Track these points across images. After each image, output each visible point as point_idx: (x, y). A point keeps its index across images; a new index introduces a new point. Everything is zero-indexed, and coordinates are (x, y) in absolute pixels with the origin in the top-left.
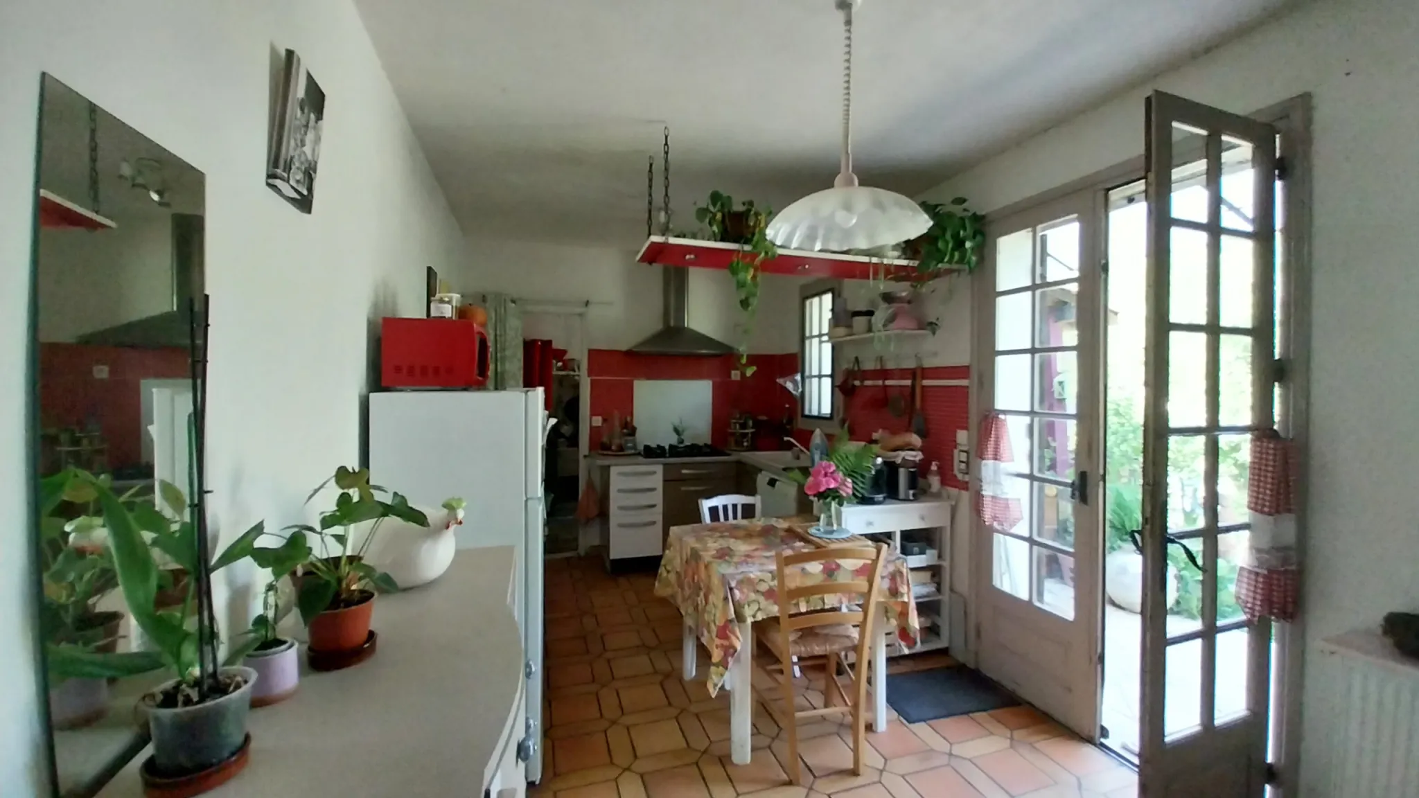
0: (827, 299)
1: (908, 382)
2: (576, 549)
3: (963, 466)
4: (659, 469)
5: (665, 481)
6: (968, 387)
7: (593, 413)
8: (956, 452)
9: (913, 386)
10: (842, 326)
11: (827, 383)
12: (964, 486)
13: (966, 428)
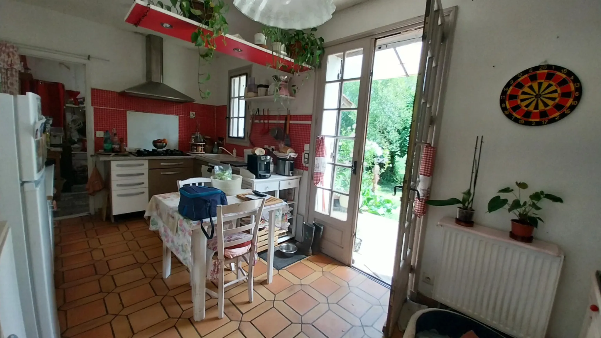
0: (243, 78)
1: (283, 122)
2: (88, 210)
3: (306, 160)
4: (146, 163)
5: (150, 169)
6: (310, 125)
7: (96, 130)
8: (303, 154)
9: (285, 124)
10: (253, 92)
11: (242, 121)
12: (306, 169)
13: (309, 143)
